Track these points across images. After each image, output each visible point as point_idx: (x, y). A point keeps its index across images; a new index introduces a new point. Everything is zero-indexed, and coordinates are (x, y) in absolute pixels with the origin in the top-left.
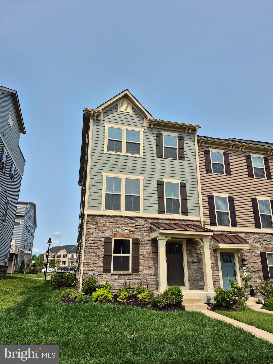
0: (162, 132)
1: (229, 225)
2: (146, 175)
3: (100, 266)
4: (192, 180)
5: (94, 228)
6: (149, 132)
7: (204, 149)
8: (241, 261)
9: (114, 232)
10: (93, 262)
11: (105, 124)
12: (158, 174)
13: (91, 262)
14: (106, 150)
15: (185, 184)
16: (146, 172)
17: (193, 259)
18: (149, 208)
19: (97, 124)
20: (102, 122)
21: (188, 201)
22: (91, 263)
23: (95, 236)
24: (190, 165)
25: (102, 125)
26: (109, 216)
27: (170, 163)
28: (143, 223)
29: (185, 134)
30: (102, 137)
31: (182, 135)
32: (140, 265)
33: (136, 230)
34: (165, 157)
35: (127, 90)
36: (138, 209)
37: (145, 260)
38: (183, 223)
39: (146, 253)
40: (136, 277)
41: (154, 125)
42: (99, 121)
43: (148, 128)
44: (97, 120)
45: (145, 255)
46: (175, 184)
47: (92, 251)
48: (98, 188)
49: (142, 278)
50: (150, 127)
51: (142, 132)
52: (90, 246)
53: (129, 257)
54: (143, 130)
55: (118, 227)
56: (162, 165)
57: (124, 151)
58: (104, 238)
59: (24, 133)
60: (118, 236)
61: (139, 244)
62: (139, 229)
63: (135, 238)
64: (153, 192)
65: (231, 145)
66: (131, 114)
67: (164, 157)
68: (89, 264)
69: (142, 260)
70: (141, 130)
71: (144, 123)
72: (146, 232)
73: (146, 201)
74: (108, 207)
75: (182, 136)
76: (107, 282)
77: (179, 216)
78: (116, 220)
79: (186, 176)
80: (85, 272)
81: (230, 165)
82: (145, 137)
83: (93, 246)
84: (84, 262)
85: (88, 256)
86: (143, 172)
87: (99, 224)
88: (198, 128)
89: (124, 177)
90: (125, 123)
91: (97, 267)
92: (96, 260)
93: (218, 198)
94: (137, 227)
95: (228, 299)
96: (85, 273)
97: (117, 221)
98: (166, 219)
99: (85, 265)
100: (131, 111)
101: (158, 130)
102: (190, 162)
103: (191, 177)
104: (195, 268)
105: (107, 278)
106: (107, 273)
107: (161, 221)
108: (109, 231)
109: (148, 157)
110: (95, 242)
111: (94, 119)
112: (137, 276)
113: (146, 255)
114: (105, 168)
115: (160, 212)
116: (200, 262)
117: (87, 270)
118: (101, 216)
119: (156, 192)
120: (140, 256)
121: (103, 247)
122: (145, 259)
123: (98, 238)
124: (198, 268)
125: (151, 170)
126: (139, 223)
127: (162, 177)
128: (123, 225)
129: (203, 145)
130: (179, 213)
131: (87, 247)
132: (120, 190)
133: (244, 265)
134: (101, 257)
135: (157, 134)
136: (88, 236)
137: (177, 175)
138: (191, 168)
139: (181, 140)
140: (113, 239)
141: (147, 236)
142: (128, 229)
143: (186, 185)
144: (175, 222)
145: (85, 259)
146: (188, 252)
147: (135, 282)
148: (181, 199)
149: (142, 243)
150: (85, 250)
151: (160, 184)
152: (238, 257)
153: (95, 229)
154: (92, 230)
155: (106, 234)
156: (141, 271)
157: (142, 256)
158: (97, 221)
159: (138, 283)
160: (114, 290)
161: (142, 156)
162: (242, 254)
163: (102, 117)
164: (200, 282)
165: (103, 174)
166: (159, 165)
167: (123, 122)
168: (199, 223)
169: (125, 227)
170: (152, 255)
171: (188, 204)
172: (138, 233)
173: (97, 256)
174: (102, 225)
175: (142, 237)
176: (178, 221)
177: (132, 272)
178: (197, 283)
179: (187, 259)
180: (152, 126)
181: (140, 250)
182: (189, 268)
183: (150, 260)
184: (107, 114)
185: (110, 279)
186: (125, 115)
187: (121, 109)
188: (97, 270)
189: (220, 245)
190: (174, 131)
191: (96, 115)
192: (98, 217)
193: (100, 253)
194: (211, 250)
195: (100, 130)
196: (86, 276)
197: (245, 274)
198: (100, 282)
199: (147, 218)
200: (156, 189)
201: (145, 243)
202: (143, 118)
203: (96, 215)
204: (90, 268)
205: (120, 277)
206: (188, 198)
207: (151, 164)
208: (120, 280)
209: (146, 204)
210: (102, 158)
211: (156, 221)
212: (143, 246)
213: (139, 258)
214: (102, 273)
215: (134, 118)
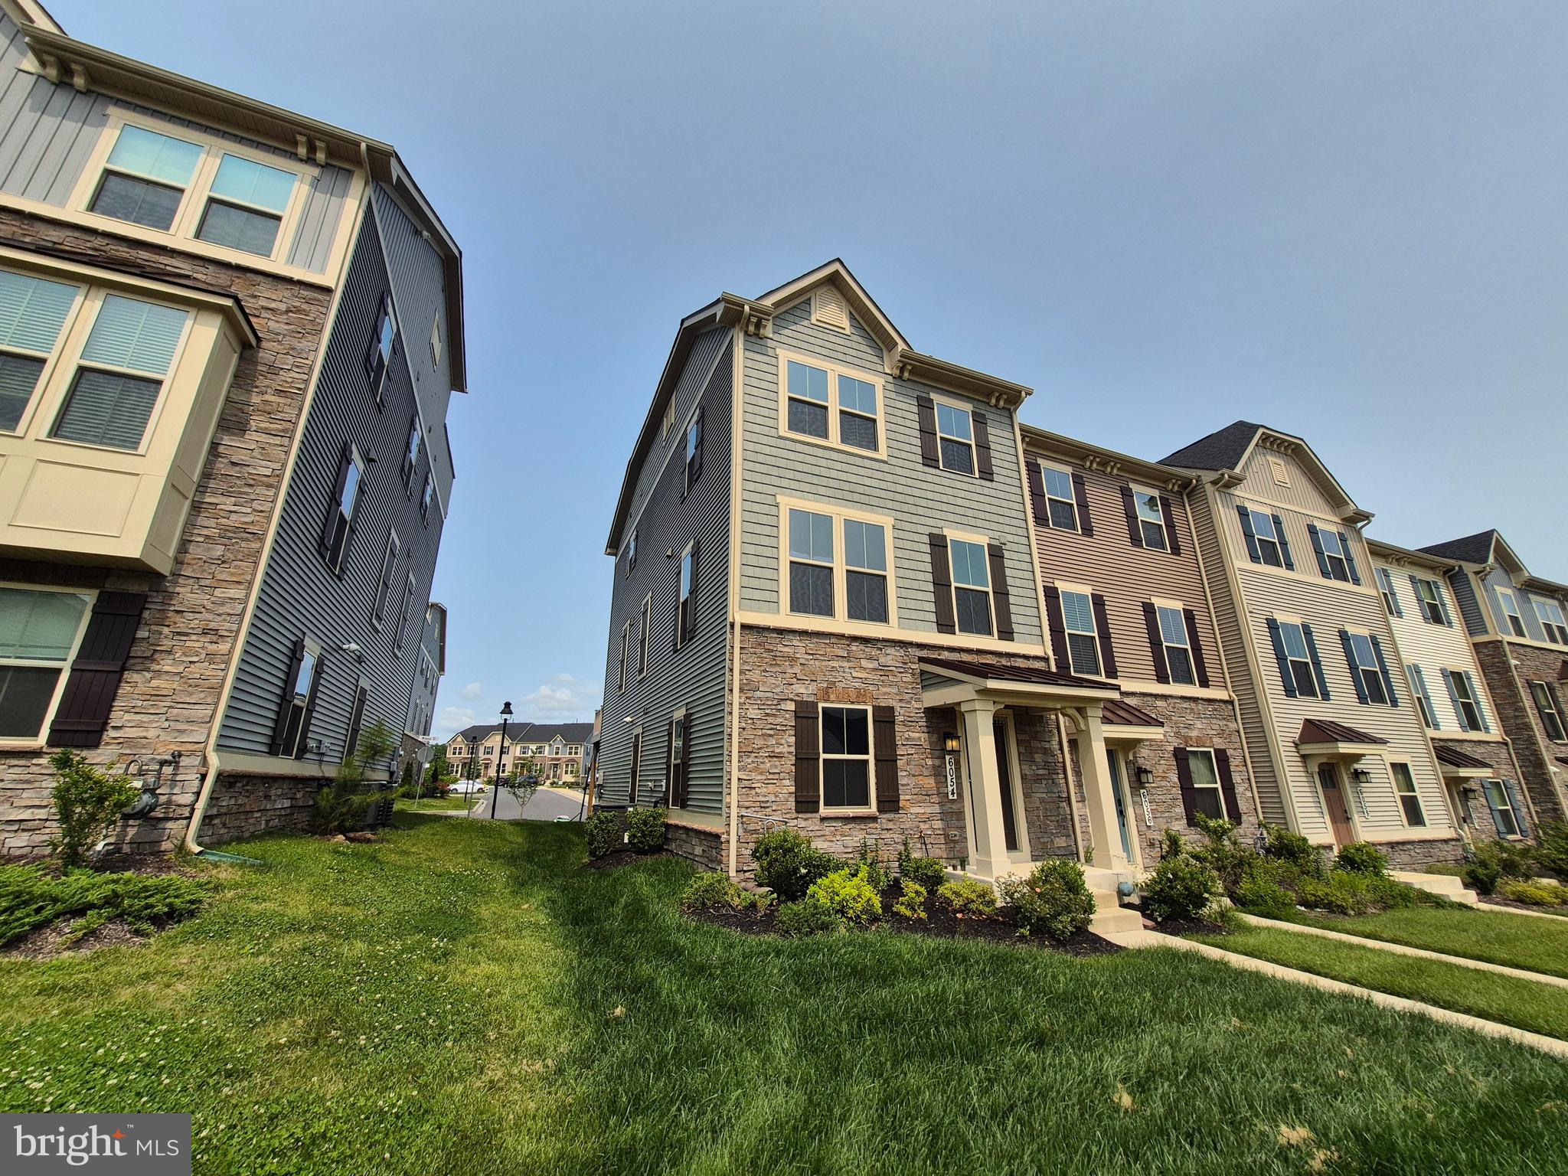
0: (933, 396)
3: (785, 791)
4: (1017, 539)
5: (762, 668)
6: (899, 389)
8: (1135, 773)
9: (822, 685)
10: (764, 777)
11: (778, 351)
12: (928, 512)
13: (759, 777)
14: (784, 429)
15: (1000, 549)
16: (897, 506)
17: (1034, 768)
18: (914, 615)
19: (757, 348)
20: (770, 343)
21: (1011, 599)
22: (758, 781)
23: (767, 694)
24: (1008, 496)
25: (770, 352)
26: (804, 633)
27: (959, 485)
28: (900, 659)
29: (988, 408)
30: (773, 387)
31: (983, 409)
32: (900, 787)
33: (881, 678)
34: (944, 467)
35: (840, 259)
36: (882, 617)
37: (913, 772)
38: (1005, 661)
39: (914, 752)
40: (890, 826)
41: (913, 371)
42: (761, 338)
43: (895, 378)
44: (757, 335)
45: (910, 757)
46: (976, 549)
47: (759, 742)
48: (766, 541)
49: (906, 829)
50: (900, 377)
51: (881, 388)
52: (754, 727)
53: (866, 762)
54: (882, 381)
55: (833, 667)
56: (938, 489)
57: (834, 437)
58: (794, 703)
59: (463, 391)
60: (832, 697)
61: (893, 722)
62: (890, 678)
63: (881, 704)
64: (921, 566)
65: (1091, 455)
66: (849, 333)
67: (940, 466)
68: (753, 786)
69: (905, 774)
70: (879, 382)
71: (884, 362)
72: (910, 687)
73: (904, 593)
74: (797, 606)
75: (984, 412)
77: (996, 643)
78: (824, 647)
79: (1000, 528)
80: (744, 812)
81: (1090, 508)
82: (888, 402)
83: (761, 727)
84: (739, 780)
85: (749, 760)
86: (890, 504)
87: (776, 656)
88: (1027, 394)
89: (838, 514)
91: (776, 796)
92: (773, 773)
93: (1068, 595)
94: (883, 670)
96: (744, 814)
97: (829, 649)
98: (960, 650)
99: (742, 788)
100: (847, 322)
101: (922, 388)
102: (1007, 489)
103: (1015, 530)
105: (808, 829)
106: (808, 815)
107: (946, 654)
108: (807, 680)
109: (899, 462)
110: (767, 715)
111: (747, 332)
112: (895, 824)
113: (914, 756)
114: (785, 483)
115: (944, 627)
116: (1055, 776)
117: (747, 804)
118: (780, 631)
119: (929, 568)
120: (898, 762)
121: (793, 732)
122: (915, 770)
123: (775, 702)
124: (1049, 795)
125: (911, 500)
126: (889, 657)
127: (941, 523)
128: (846, 664)
130: (992, 634)
131: (744, 729)
132: (829, 554)
133: (1142, 785)
134: (789, 764)
135: (918, 398)
136: (746, 693)
137: (979, 523)
138: (1011, 504)
139: (981, 425)
140: (821, 705)
141: (912, 698)
142: (859, 675)
143: (1003, 551)
144: (985, 658)
145: (739, 769)
146: (1022, 750)
147: (890, 843)
148: (993, 592)
149: (901, 721)
150: (740, 741)
151: (938, 543)
152: (1127, 763)
153: (764, 671)
154: (755, 675)
155: (800, 689)
156: (903, 808)
157: (904, 761)
158: (771, 648)
159: (898, 843)
161: (885, 458)
162: (1134, 752)
163: (768, 331)
164: (1056, 835)
165: (779, 499)
166: (931, 487)
168: (1043, 663)
169: (852, 671)
170: (930, 756)
171: (1013, 609)
172: (888, 690)
173: (775, 759)
174: (785, 661)
175: (901, 700)
176: (993, 656)
177: (880, 810)
178: (1050, 840)
180: (906, 375)
181: (897, 743)
182: (1026, 796)
184: (784, 323)
185: (818, 834)
186: (831, 332)
187: (820, 314)
188: (778, 805)
190: (963, 396)
191: (754, 320)
192: (771, 635)
193: (785, 749)
195: (766, 368)
196: (745, 826)
197: (1145, 809)
199: (911, 644)
200: (928, 559)
201: (909, 719)
202: (881, 350)
203: (767, 629)
204: (758, 799)
205: (845, 827)
206: (1010, 590)
207: (910, 482)
208: (846, 836)
209: (903, 603)
210: (775, 452)
211: (934, 654)
212: (904, 728)
213: (897, 767)
214: (794, 816)
215: (854, 345)
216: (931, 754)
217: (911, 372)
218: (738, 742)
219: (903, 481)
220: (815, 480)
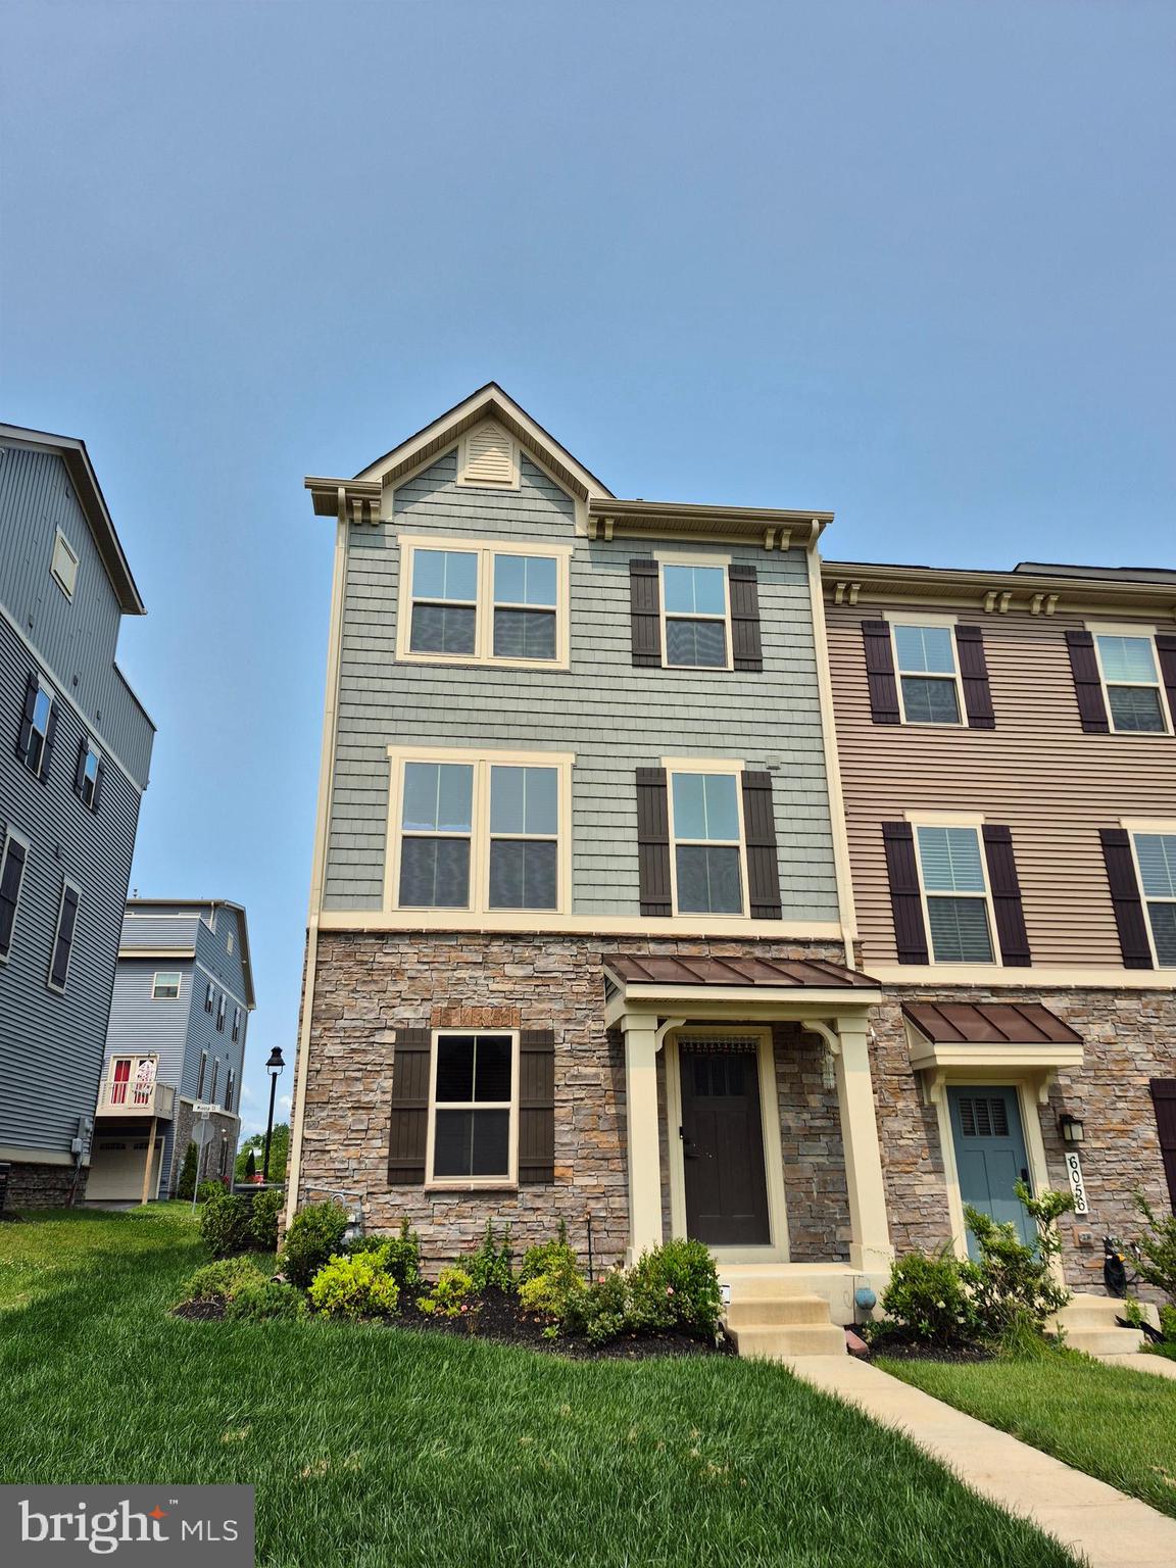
0: (658, 555)
1: (991, 959)
2: (586, 749)
3: (374, 1155)
4: (799, 757)
5: (351, 988)
6: (598, 557)
7: (860, 619)
8: (1056, 1126)
9: (439, 1005)
10: (343, 1136)
11: (401, 539)
12: (639, 738)
13: (336, 1137)
14: (403, 651)
15: (766, 777)
16: (585, 735)
17: (806, 1116)
18: (600, 893)
19: (369, 541)
20: (388, 529)
21: (782, 854)
22: (334, 1142)
23: (355, 1023)
24: (787, 691)
25: (389, 542)
26: (415, 935)
27: (696, 687)
28: (571, 960)
29: (763, 555)
30: (389, 593)
31: (750, 559)
32: (557, 1147)
33: (537, 990)
34: (669, 663)
35: (493, 384)
36: (549, 901)
37: (581, 1126)
38: (758, 952)
39: (582, 1096)
40: (539, 1203)
41: (617, 526)
42: (376, 526)
43: (591, 541)
44: (367, 522)
45: (578, 1102)
46: (720, 781)
47: (339, 1089)
48: (369, 812)
49: (565, 1209)
50: (600, 538)
51: (567, 560)
52: (331, 1068)
53: (506, 1112)
54: (570, 550)
55: (459, 979)
56: (656, 698)
57: (484, 648)
58: (394, 1034)
59: (136, 612)
60: (455, 1021)
61: (552, 1053)
62: (552, 989)
63: (535, 1028)
64: (619, 820)
65: (992, 591)
66: (517, 488)
67: (664, 664)
68: (327, 1148)
69: (567, 1127)
70: (562, 553)
71: (574, 520)
72: (585, 999)
73: (586, 862)
74: (410, 896)
75: (751, 563)
76: (406, 1226)
77: (742, 925)
78: (446, 952)
79: (771, 743)
80: (309, 1184)
81: (991, 679)
82: (578, 580)
83: (344, 1068)
84: (305, 1140)
85: (324, 1114)
86: (572, 734)
87: (372, 970)
88: (823, 523)
89: (482, 760)
90: (491, 525)
91: (360, 1163)
92: (357, 1131)
93: (932, 834)
94: (542, 978)
95: (940, 1305)
96: (308, 1187)
97: (453, 955)
98: (677, 940)
99: (311, 1151)
100: (517, 472)
101: (639, 547)
102: (788, 678)
103: (795, 744)
104: (821, 1160)
105: (405, 1207)
106: (407, 1188)
107: (653, 948)
108: (417, 1000)
109: (594, 669)
110: (354, 1051)
111: (352, 520)
112: (545, 1202)
113: (586, 1101)
114: (402, 727)
115: (652, 908)
117: (315, 1173)
118: (381, 935)
119: (633, 820)
120: (556, 1111)
121: (390, 1073)
122: (581, 1120)
123: (366, 1033)
124: (832, 1159)
125: (607, 723)
126: (552, 959)
127: (657, 752)
128: (479, 973)
129: (854, 598)
130: (740, 910)
131: (318, 1072)
132: (465, 816)
133: (1071, 1145)
134: (382, 1117)
135: (633, 564)
136: (324, 1024)
137: (729, 741)
138: (793, 704)
139: (746, 584)
140: (435, 1035)
141: (587, 1016)
142: (500, 987)
143: (773, 780)
144: (722, 949)
145: (307, 1126)
146: (785, 1089)
147: (535, 1228)
148: (747, 846)
149: (566, 1051)
150: (310, 1088)
151: (651, 784)
152: (1040, 1107)
153: (352, 991)
154: (341, 998)
155: (405, 1012)
156: (560, 1178)
157: (566, 1110)
158: (366, 958)
159: (549, 1229)
160: (440, 1263)
161: (565, 666)
162: (1055, 1090)
163: (386, 510)
165: (392, 751)
166: (646, 698)
167: (480, 524)
168: (836, 951)
169: (490, 982)
170: (613, 1101)
171: (782, 868)
172: (548, 1006)
173: (361, 1111)
174: (385, 975)
175: (568, 1020)
176: (734, 945)
177: (522, 1182)
178: (828, 1230)
179: (780, 1117)
180: (609, 533)
181: (556, 1083)
182: (789, 1160)
183: (603, 1125)
184: (411, 496)
185: (421, 1213)
186: (489, 493)
187: (472, 470)
188: (363, 1175)
189: (939, 1049)
190: (714, 544)
191: (358, 504)
192: (366, 941)
193: (377, 1097)
194: (904, 1078)
195: (381, 567)
196: (311, 1203)
198: (373, 1228)
199: (589, 937)
200: (632, 806)
201: (579, 1048)
202: (572, 501)
203: (359, 934)
204: (332, 1166)
205: (465, 1205)
206: (780, 839)
207: (607, 696)
208: (465, 1218)
209: (583, 877)
210: (388, 685)
211: (630, 949)
212: (570, 1062)
213: (553, 1119)
214: (385, 1189)
215: (526, 504)
216: (614, 1097)
218: (307, 1089)
219: (597, 695)
220: (450, 716)
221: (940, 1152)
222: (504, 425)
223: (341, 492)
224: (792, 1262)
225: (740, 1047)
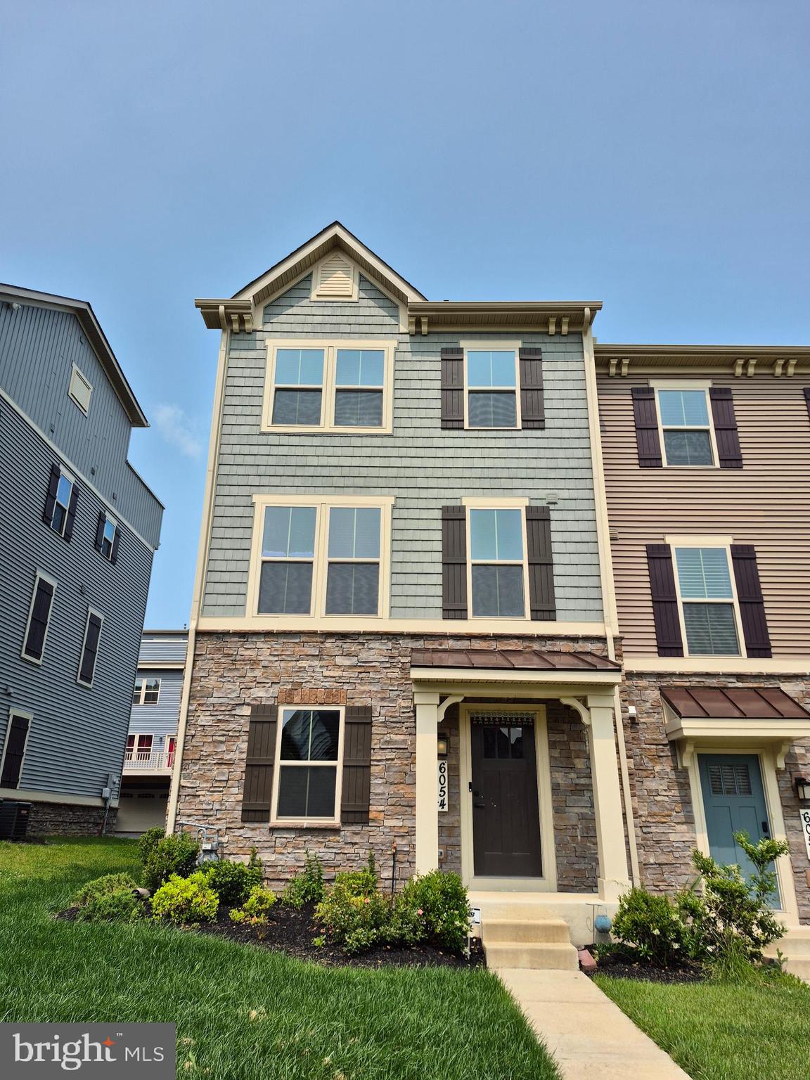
0: (463, 344)
1: (738, 652)
2: (404, 493)
3: (232, 799)
4: (574, 494)
5: (219, 674)
6: (416, 347)
7: (630, 387)
8: (791, 787)
9: (285, 687)
10: (209, 785)
11: (268, 342)
12: (444, 483)
13: (205, 785)
14: (266, 424)
15: (546, 510)
16: (403, 483)
17: (573, 775)
18: (411, 601)
19: (244, 344)
20: (259, 336)
21: (557, 570)
22: (203, 789)
23: (221, 700)
24: (565, 443)
25: (259, 345)
26: (268, 634)
27: (492, 443)
28: (387, 653)
29: (547, 339)
30: (258, 382)
31: (536, 342)
32: (372, 796)
34: (469, 425)
35: (336, 223)
36: (372, 609)
37: (391, 780)
38: (536, 646)
39: (393, 757)
40: (356, 839)
42: (249, 333)
43: (412, 336)
44: (242, 331)
45: (389, 762)
46: (508, 515)
47: (208, 749)
48: (237, 544)
49: (377, 844)
50: (418, 333)
51: (392, 351)
52: (203, 734)
53: (334, 769)
54: (394, 344)
55: (301, 667)
56: (460, 453)
57: (327, 421)
58: (250, 708)
60: (297, 699)
61: (370, 724)
62: (371, 675)
63: (357, 704)
64: (427, 546)
65: (739, 358)
66: (356, 300)
67: (466, 426)
68: (198, 793)
69: (380, 781)
70: (388, 345)
71: (398, 321)
72: (396, 683)
73: (401, 579)
74: (265, 607)
75: (537, 346)
76: (254, 854)
77: (524, 625)
78: (292, 647)
79: (550, 484)
80: (183, 820)
81: (739, 429)
82: (400, 366)
83: (212, 733)
84: (181, 787)
85: (197, 768)
86: (393, 483)
87: (235, 660)
88: (593, 310)
89: (324, 503)
90: (335, 329)
91: (222, 805)
92: (220, 781)
93: (689, 554)
94: (364, 667)
95: (657, 932)
96: (184, 822)
97: (297, 649)
98: (470, 637)
99: (186, 796)
100: (356, 288)
101: (448, 338)
102: (566, 433)
103: (571, 484)
104: (583, 811)
105: (254, 839)
106: (256, 825)
107: (451, 644)
108: (268, 683)
109: (411, 432)
110: (220, 721)
111: (232, 331)
112: (362, 838)
113: (396, 761)
114: (265, 481)
115: (451, 613)
117: (188, 812)
118: (243, 635)
119: (439, 546)
120: (372, 768)
121: (246, 738)
123: (229, 708)
125: (421, 473)
126: (372, 652)
127: (457, 493)
128: (316, 663)
129: (625, 370)
131: (193, 736)
132: (309, 546)
134: (239, 771)
135: (444, 351)
136: (198, 701)
137: (517, 483)
138: (569, 453)
139: (533, 362)
140: (281, 709)
141: (399, 695)
142: (332, 674)
143: (551, 512)
144: (506, 644)
145: (183, 776)
146: (556, 753)
147: (352, 858)
148: (529, 564)
149: (381, 722)
150: (186, 748)
151: (453, 518)
152: (778, 772)
153: (221, 677)
154: (212, 682)
155: (259, 692)
156: (373, 820)
157: (380, 768)
158: (231, 652)
159: (362, 859)
160: (279, 883)
161: (389, 431)
162: (791, 757)
163: (257, 321)
165: (256, 498)
166: (450, 453)
167: (327, 328)
168: (600, 645)
169: (324, 670)
171: (557, 581)
172: (366, 688)
173: (224, 766)
174: (246, 665)
175: (383, 699)
176: (516, 641)
177: (344, 822)
178: (590, 867)
179: (551, 776)
180: (425, 329)
181: (373, 747)
182: (558, 810)
183: (409, 780)
184: (277, 310)
185: (266, 845)
186: (335, 304)
187: (322, 289)
188: (223, 814)
189: (685, 723)
190: (507, 333)
191: (234, 317)
192: (233, 639)
193: (234, 756)
194: (661, 747)
195: (253, 364)
198: (230, 854)
199: (402, 635)
200: (438, 535)
201: (392, 720)
202: (397, 307)
203: (227, 634)
204: (201, 807)
205: (299, 839)
206: (556, 558)
207: (421, 452)
208: (299, 849)
209: (398, 591)
210: (255, 450)
211: (433, 644)
212: (385, 731)
213: (370, 774)
214: (240, 825)
215: (363, 311)
217: (430, 324)
218: (184, 749)
219: (413, 452)
220: (300, 471)
221: (691, 807)
222: (347, 254)
223: (222, 309)
224: (558, 892)
225: (519, 720)
